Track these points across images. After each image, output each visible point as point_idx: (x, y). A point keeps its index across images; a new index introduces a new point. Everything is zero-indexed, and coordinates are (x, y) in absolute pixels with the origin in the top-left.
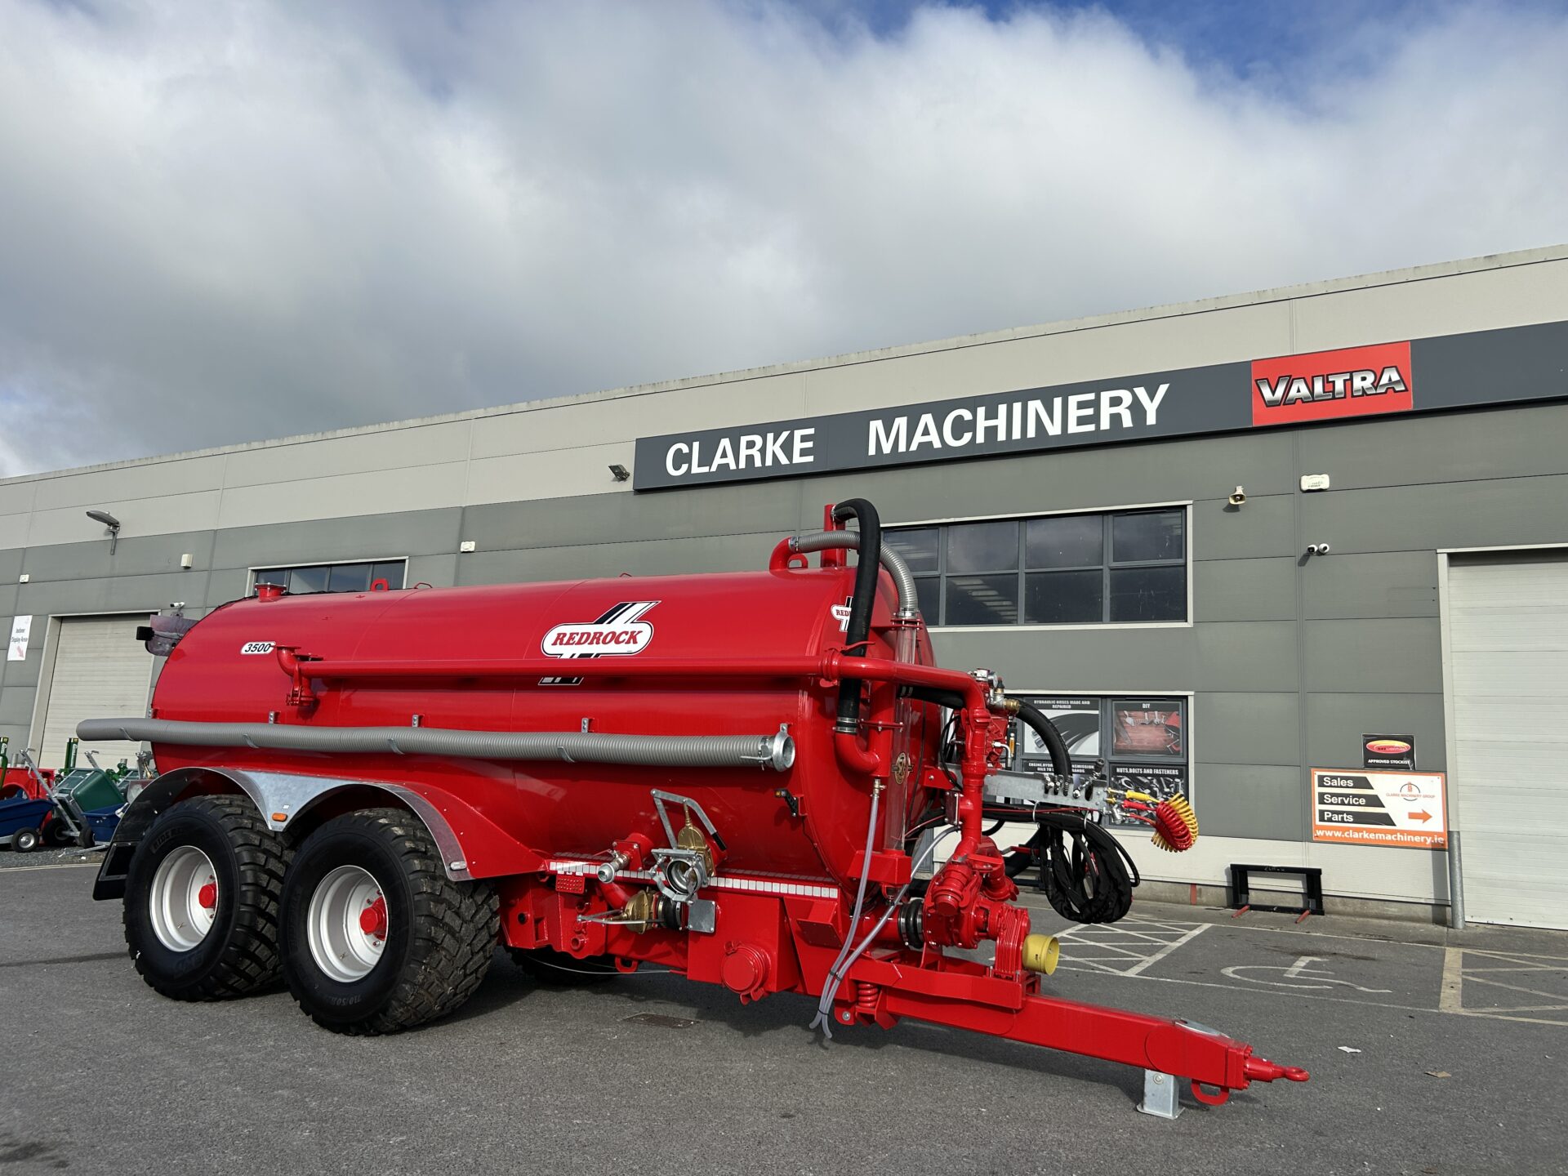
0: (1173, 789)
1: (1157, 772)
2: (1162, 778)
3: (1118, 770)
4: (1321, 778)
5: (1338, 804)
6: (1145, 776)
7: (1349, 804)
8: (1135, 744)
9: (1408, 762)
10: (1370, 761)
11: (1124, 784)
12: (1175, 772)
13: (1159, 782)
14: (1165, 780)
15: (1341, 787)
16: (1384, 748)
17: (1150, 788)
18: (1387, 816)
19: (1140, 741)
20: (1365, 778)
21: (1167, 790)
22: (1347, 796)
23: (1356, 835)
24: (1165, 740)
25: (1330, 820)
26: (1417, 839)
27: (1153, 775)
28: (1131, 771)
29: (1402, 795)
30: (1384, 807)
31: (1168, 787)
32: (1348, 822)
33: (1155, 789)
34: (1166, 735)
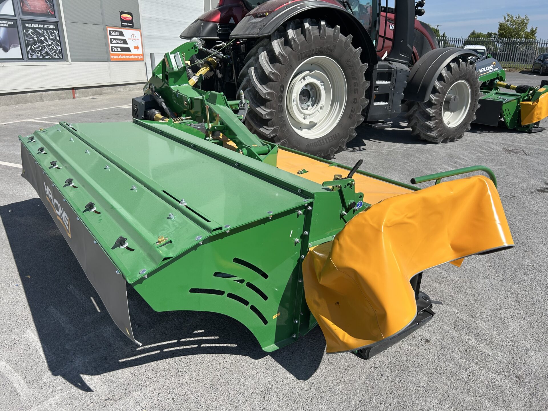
0: (54, 37)
1: (45, 26)
2: (48, 30)
3: (27, 25)
4: (110, 31)
5: (116, 43)
6: (41, 29)
7: (119, 44)
8: (32, 8)
9: (131, 25)
10: (123, 24)
11: (30, 34)
12: (53, 27)
13: (47, 32)
14: (50, 31)
15: (116, 35)
16: (125, 18)
17: (44, 36)
18: (129, 47)
19: (35, 7)
20: (122, 31)
21: (51, 37)
22: (117, 39)
23: (122, 57)
24: (46, 7)
25: (114, 51)
26: (137, 57)
27: (44, 28)
28: (34, 26)
29: (132, 39)
30: (128, 44)
31: (52, 36)
32: (119, 52)
33: (46, 37)
34: (46, 4)
